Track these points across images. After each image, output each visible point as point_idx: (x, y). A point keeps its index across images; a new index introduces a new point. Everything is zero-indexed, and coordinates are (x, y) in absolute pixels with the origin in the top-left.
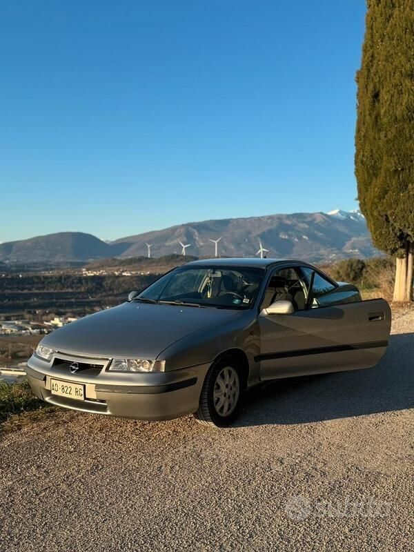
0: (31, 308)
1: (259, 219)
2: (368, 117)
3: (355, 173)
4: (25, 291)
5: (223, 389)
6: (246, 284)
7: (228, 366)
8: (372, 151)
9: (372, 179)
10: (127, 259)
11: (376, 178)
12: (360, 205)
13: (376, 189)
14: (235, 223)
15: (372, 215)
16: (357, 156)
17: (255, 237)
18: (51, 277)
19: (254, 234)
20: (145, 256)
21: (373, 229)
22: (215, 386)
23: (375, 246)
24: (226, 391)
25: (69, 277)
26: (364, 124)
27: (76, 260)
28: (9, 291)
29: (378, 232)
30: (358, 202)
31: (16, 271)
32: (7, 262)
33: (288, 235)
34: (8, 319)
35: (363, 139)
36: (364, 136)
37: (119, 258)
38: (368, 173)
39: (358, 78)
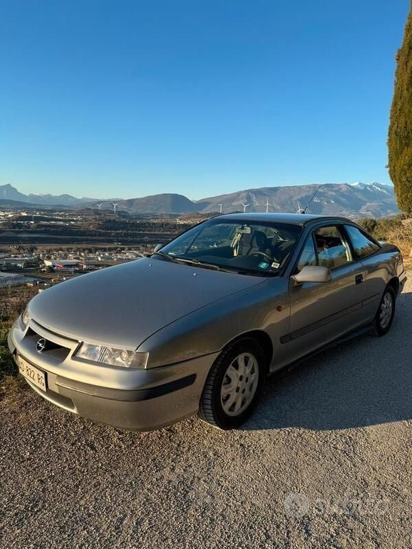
0: (144, 243)
1: (300, 187)
2: (405, 92)
3: (388, 143)
4: (141, 232)
5: (235, 383)
6: (281, 239)
7: (244, 352)
8: (406, 123)
9: (403, 148)
10: (206, 214)
11: (408, 147)
12: (390, 172)
13: (407, 158)
14: (282, 190)
15: (400, 181)
16: (391, 129)
17: (296, 201)
18: (157, 223)
19: (295, 199)
20: (218, 211)
21: (400, 194)
22: (225, 379)
23: (399, 208)
24: (239, 385)
25: (168, 224)
26: (401, 98)
27: (173, 213)
28: (131, 232)
29: (404, 196)
30: (388, 169)
31: (135, 219)
32: (130, 212)
33: (321, 200)
34: (130, 249)
35: (398, 112)
36: (400, 110)
37: (200, 212)
38: (401, 143)
39: (399, 56)
